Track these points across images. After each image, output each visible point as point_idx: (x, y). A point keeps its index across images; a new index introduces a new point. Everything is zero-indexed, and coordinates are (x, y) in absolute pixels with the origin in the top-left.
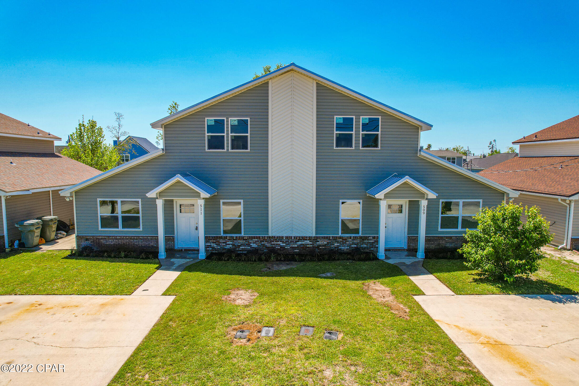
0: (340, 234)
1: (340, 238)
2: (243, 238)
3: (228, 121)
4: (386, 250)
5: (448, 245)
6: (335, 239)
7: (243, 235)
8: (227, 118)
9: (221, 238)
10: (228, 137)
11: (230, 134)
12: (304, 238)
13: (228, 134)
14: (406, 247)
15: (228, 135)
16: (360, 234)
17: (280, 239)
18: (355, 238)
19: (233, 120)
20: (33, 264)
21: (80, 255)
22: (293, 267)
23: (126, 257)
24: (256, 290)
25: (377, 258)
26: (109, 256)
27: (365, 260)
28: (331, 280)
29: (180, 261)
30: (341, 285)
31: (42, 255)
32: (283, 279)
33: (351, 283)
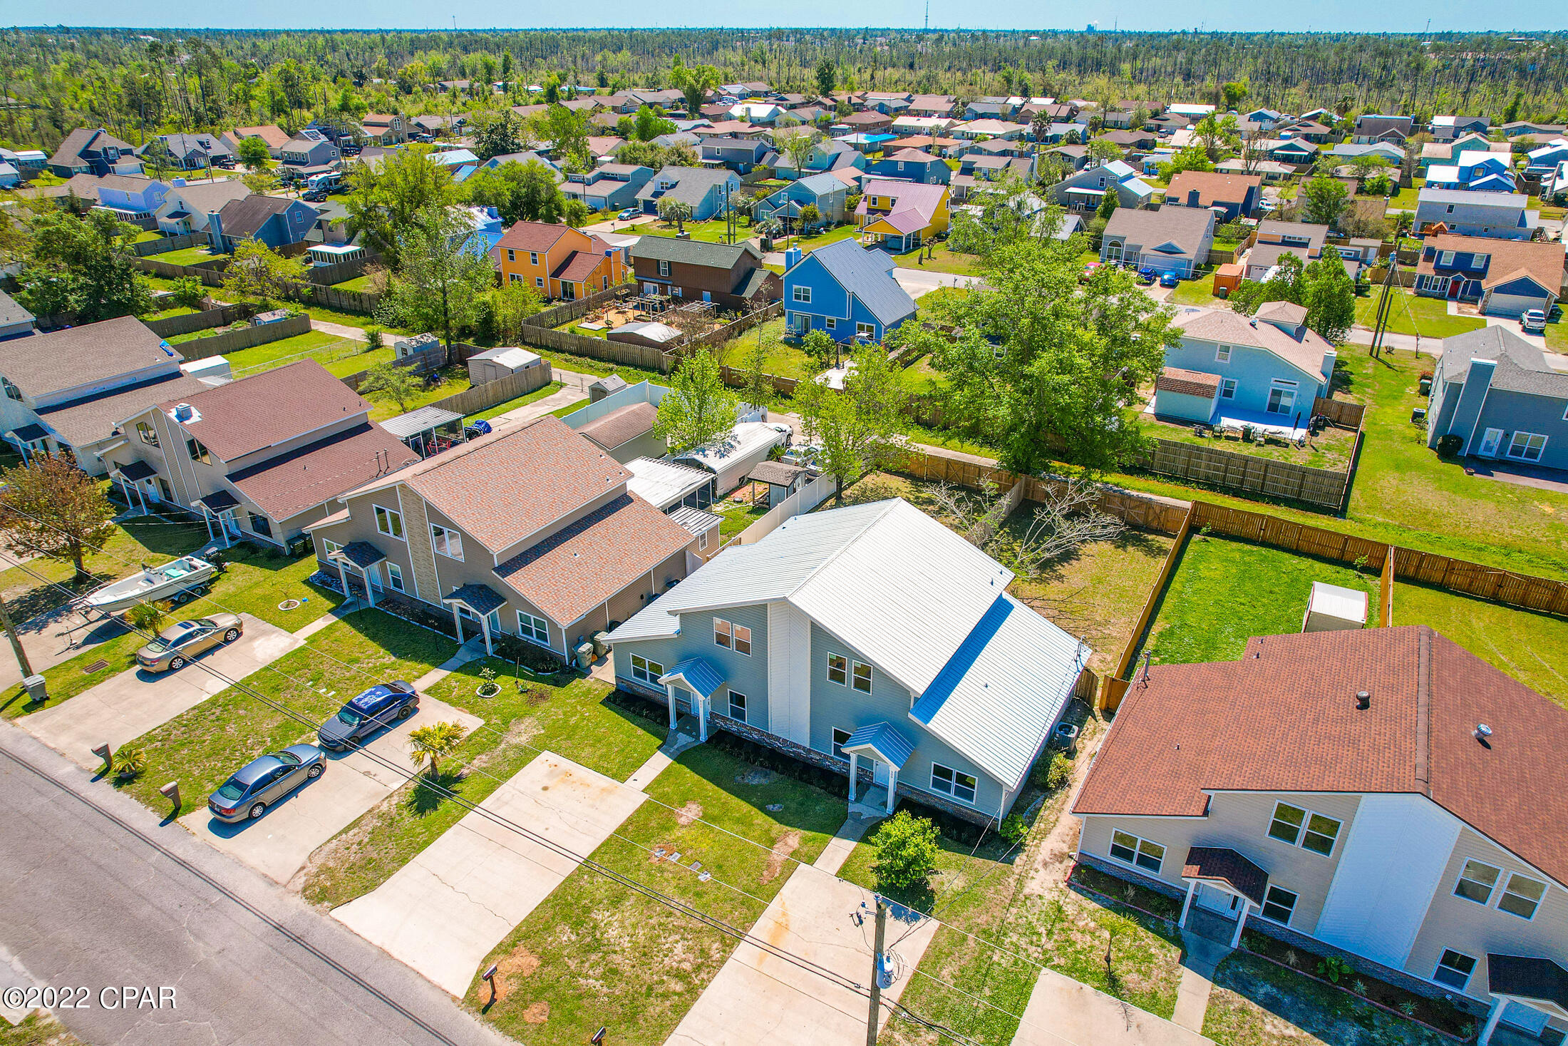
0: (832, 755)
1: (832, 758)
2: (744, 726)
3: (732, 626)
5: (937, 805)
6: (826, 758)
7: (746, 723)
8: (732, 623)
9: (728, 719)
10: (733, 639)
12: (799, 747)
13: (732, 636)
17: (778, 739)
18: (844, 763)
19: (738, 626)
20: (579, 708)
21: (614, 702)
22: (764, 781)
23: (646, 716)
24: (706, 808)
25: (847, 798)
26: (634, 712)
27: (835, 794)
28: (767, 817)
29: (683, 739)
30: (766, 827)
31: (589, 689)
32: (735, 801)
33: (777, 828)
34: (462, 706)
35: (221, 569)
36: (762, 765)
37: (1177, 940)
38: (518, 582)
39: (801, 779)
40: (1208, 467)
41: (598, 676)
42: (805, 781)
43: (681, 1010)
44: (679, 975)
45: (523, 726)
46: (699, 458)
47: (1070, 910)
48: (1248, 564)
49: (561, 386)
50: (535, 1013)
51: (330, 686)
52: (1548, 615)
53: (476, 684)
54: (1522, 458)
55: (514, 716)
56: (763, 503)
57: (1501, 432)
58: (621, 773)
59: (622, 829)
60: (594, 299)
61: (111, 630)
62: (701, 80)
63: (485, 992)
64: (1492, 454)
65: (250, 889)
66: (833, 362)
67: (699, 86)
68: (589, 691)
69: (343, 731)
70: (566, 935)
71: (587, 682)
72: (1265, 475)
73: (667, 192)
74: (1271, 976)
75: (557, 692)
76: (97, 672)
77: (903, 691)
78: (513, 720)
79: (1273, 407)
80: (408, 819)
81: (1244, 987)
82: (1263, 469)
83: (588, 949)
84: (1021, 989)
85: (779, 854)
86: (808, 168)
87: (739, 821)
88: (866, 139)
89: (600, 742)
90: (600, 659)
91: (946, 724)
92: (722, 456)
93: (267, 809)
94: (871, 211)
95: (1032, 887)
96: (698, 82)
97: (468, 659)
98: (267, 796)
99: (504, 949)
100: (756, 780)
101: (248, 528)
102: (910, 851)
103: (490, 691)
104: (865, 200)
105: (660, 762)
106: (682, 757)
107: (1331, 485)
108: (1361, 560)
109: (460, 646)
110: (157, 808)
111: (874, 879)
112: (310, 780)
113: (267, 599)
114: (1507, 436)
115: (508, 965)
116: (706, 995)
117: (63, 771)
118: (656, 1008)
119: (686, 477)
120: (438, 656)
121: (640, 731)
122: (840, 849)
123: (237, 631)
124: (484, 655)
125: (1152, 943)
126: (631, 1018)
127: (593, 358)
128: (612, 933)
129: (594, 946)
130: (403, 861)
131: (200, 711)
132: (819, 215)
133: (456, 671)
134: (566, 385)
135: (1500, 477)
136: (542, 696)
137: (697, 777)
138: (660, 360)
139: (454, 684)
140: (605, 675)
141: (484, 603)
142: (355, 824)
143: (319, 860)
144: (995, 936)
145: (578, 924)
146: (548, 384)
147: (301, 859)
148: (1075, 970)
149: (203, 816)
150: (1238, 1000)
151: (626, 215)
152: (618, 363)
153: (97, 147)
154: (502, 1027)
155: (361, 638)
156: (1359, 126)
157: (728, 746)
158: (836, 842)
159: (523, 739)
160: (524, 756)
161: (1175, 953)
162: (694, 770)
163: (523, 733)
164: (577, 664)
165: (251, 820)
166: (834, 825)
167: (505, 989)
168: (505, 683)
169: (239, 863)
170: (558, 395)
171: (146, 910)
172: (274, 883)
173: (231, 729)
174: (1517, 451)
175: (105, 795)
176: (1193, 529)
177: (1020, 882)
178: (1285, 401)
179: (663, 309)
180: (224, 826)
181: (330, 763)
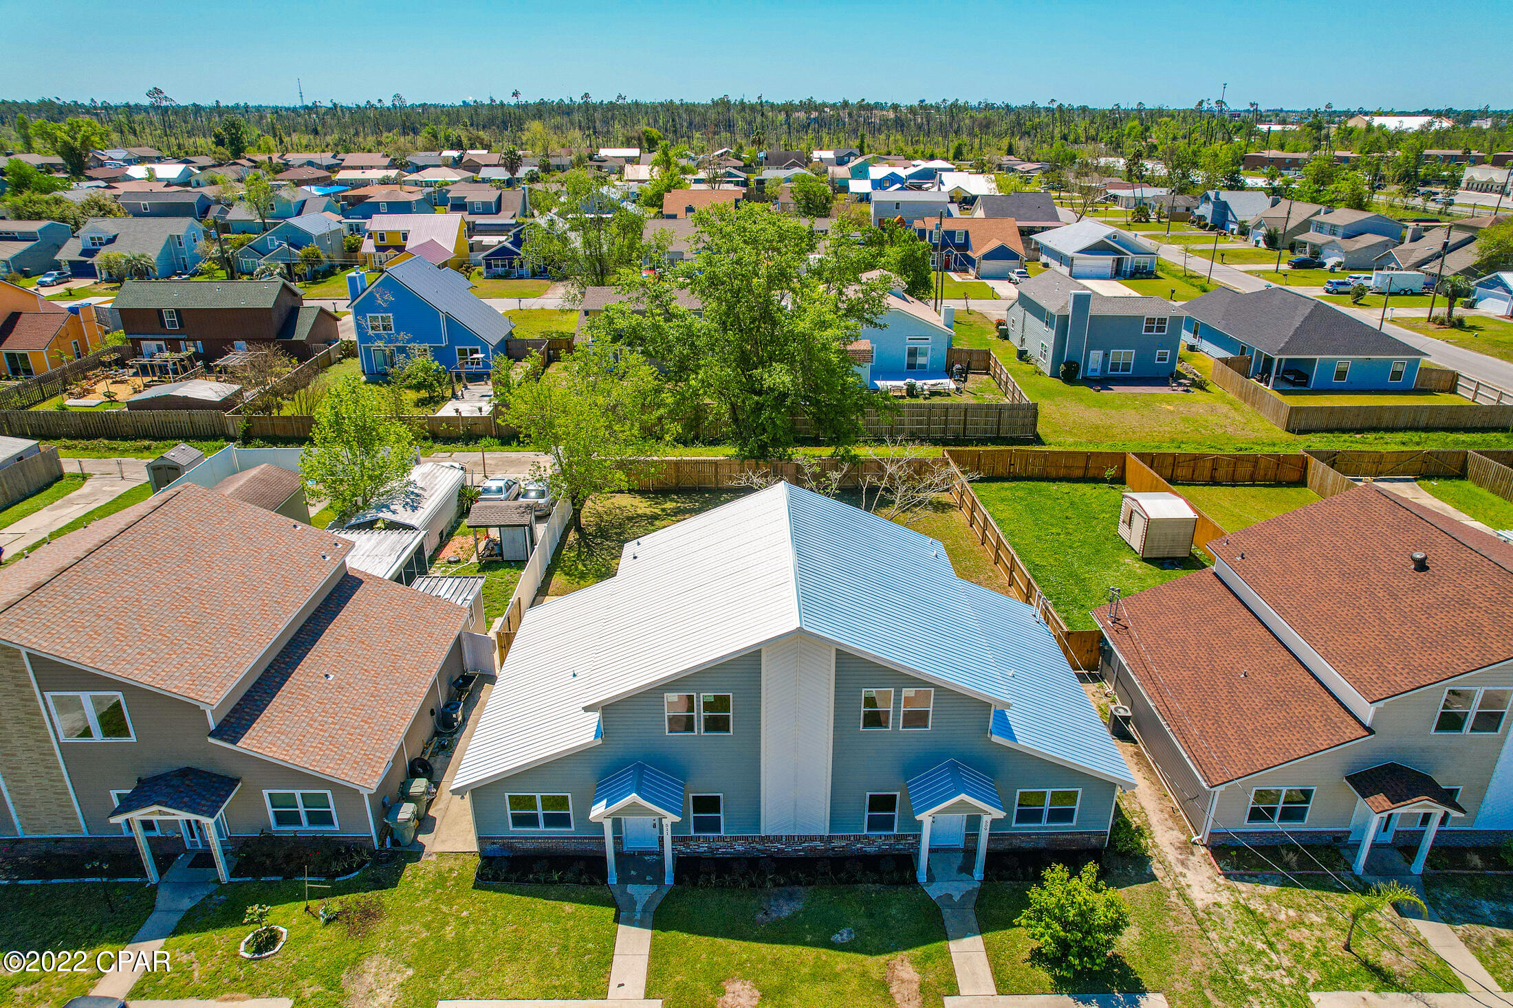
0: (865, 832)
1: (866, 837)
2: (723, 839)
3: (698, 697)
4: (931, 851)
5: (1023, 845)
6: (858, 839)
7: (722, 834)
8: (698, 694)
9: (691, 838)
10: (699, 717)
11: (702, 714)
12: (812, 838)
13: (699, 713)
14: (962, 846)
15: (700, 715)
16: (895, 832)
17: (778, 839)
18: (887, 837)
19: (709, 696)
20: (445, 909)
21: (495, 878)
22: (798, 906)
23: (561, 880)
24: (756, 981)
25: (915, 881)
26: (538, 881)
27: (898, 883)
28: (847, 955)
29: (641, 893)
30: (859, 969)
31: (440, 874)
32: (786, 952)
33: (872, 964)
34: (227, 989)
36: (777, 885)
38: (263, 743)
39: (840, 881)
40: (912, 423)
41: (439, 848)
42: (848, 882)
45: (369, 978)
46: (389, 515)
47: (1257, 907)
49: (84, 477)
52: (1254, 485)
53: (240, 938)
54: (1120, 373)
55: (339, 968)
56: (491, 555)
57: (1101, 352)
58: (591, 985)
60: (71, 369)
62: (79, 136)
64: (1098, 374)
66: (448, 393)
67: (78, 144)
68: (441, 879)
71: (427, 864)
72: (965, 420)
73: (103, 248)
75: (387, 897)
78: (344, 976)
79: (911, 366)
82: (963, 414)
86: (273, 218)
87: (815, 978)
88: (318, 190)
89: (519, 949)
90: (434, 818)
92: (414, 509)
94: (380, 249)
95: (1200, 897)
96: (75, 139)
97: (187, 904)
100: (785, 909)
103: (265, 943)
104: (370, 237)
105: (635, 941)
106: (661, 920)
107: (1025, 417)
108: (1109, 473)
109: (154, 888)
114: (1106, 355)
119: (388, 542)
120: (118, 921)
121: (569, 907)
122: (969, 954)
124: (214, 887)
127: (111, 437)
132: (323, 257)
133: (176, 932)
134: (91, 475)
135: (1118, 390)
136: (368, 915)
137: (705, 941)
138: (222, 424)
139: (185, 958)
140: (457, 839)
141: (204, 798)
146: (60, 477)
148: (1336, 979)
151: (49, 279)
152: (155, 439)
156: (766, 158)
157: (713, 877)
158: (956, 948)
162: (691, 930)
163: (377, 989)
164: (395, 842)
166: (935, 927)
168: (286, 919)
170: (82, 491)
174: (1115, 367)
177: (1183, 896)
178: (921, 360)
179: (185, 369)
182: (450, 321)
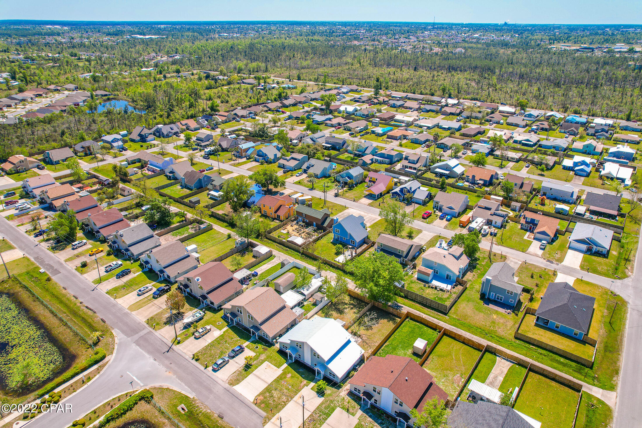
20: (273, 353)
21: (279, 352)
23: (284, 356)
24: (292, 375)
25: (315, 375)
26: (282, 355)
27: (313, 374)
28: (301, 377)
29: (290, 361)
30: (301, 379)
32: (297, 374)
33: (303, 380)
34: (252, 350)
35: (205, 313)
36: (303, 368)
37: (360, 405)
38: (262, 327)
40: (419, 299)
43: (283, 407)
44: (284, 402)
46: (302, 291)
47: (345, 399)
48: (414, 328)
49: (274, 257)
50: (263, 405)
51: (229, 344)
53: (255, 346)
54: (499, 300)
57: (494, 294)
58: (279, 367)
59: (278, 377)
60: (285, 222)
61: (187, 326)
63: (256, 401)
64: (493, 298)
65: (220, 382)
66: (343, 252)
68: (274, 349)
69: (233, 355)
70: (268, 394)
71: (274, 347)
72: (431, 303)
73: (311, 167)
74: (372, 412)
75: (269, 349)
76: (187, 337)
77: (324, 360)
78: (261, 354)
80: (244, 372)
81: (367, 413)
82: (431, 301)
83: (271, 397)
84: (333, 410)
85: (302, 384)
86: (358, 151)
87: (297, 378)
88: (382, 130)
89: (275, 360)
90: (277, 343)
91: (331, 366)
92: (308, 290)
93: (221, 368)
94: (370, 181)
95: (341, 394)
97: (253, 340)
98: (221, 366)
99: (258, 395)
100: (301, 370)
101: (209, 303)
102: (321, 387)
103: (257, 347)
104: (369, 177)
105: (286, 365)
106: (289, 365)
107: (444, 307)
109: (252, 338)
110: (204, 366)
111: (316, 390)
112: (227, 363)
113: (215, 321)
115: (259, 398)
116: (287, 405)
117: (187, 357)
118: (280, 406)
119: (298, 297)
120: (247, 338)
121: (283, 359)
122: (312, 384)
123: (210, 329)
124: (256, 340)
125: (356, 405)
126: (276, 408)
127: (283, 245)
128: (275, 395)
129: (272, 396)
130: (243, 380)
131: (207, 347)
133: (251, 342)
134: (276, 256)
135: (490, 306)
136: (266, 350)
137: (291, 369)
138: (299, 249)
139: (251, 345)
140: (277, 346)
141: (257, 330)
142: (235, 372)
143: (230, 378)
144: (332, 402)
145: (269, 393)
146: (272, 256)
147: (227, 378)
148: (343, 408)
149: (210, 368)
150: (366, 415)
151: (298, 175)
152: (289, 248)
153: (143, 133)
154: (258, 406)
155: (233, 333)
156: (561, 126)
157: (298, 363)
158: (312, 383)
159: (263, 358)
160: (263, 362)
161: (359, 407)
162: (291, 367)
163: (263, 357)
164: (273, 344)
165: (219, 370)
166: (312, 380)
167: (259, 401)
168: (260, 346)
169: (218, 377)
170: (273, 261)
171: (205, 384)
172: (223, 381)
173: (212, 351)
174: (498, 298)
175: (194, 362)
176: (407, 317)
177: (339, 393)
180: (214, 370)
181: (230, 360)
182: (350, 235)
